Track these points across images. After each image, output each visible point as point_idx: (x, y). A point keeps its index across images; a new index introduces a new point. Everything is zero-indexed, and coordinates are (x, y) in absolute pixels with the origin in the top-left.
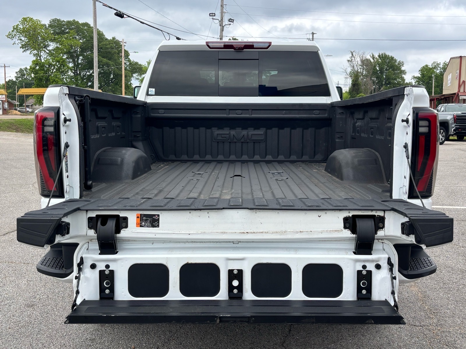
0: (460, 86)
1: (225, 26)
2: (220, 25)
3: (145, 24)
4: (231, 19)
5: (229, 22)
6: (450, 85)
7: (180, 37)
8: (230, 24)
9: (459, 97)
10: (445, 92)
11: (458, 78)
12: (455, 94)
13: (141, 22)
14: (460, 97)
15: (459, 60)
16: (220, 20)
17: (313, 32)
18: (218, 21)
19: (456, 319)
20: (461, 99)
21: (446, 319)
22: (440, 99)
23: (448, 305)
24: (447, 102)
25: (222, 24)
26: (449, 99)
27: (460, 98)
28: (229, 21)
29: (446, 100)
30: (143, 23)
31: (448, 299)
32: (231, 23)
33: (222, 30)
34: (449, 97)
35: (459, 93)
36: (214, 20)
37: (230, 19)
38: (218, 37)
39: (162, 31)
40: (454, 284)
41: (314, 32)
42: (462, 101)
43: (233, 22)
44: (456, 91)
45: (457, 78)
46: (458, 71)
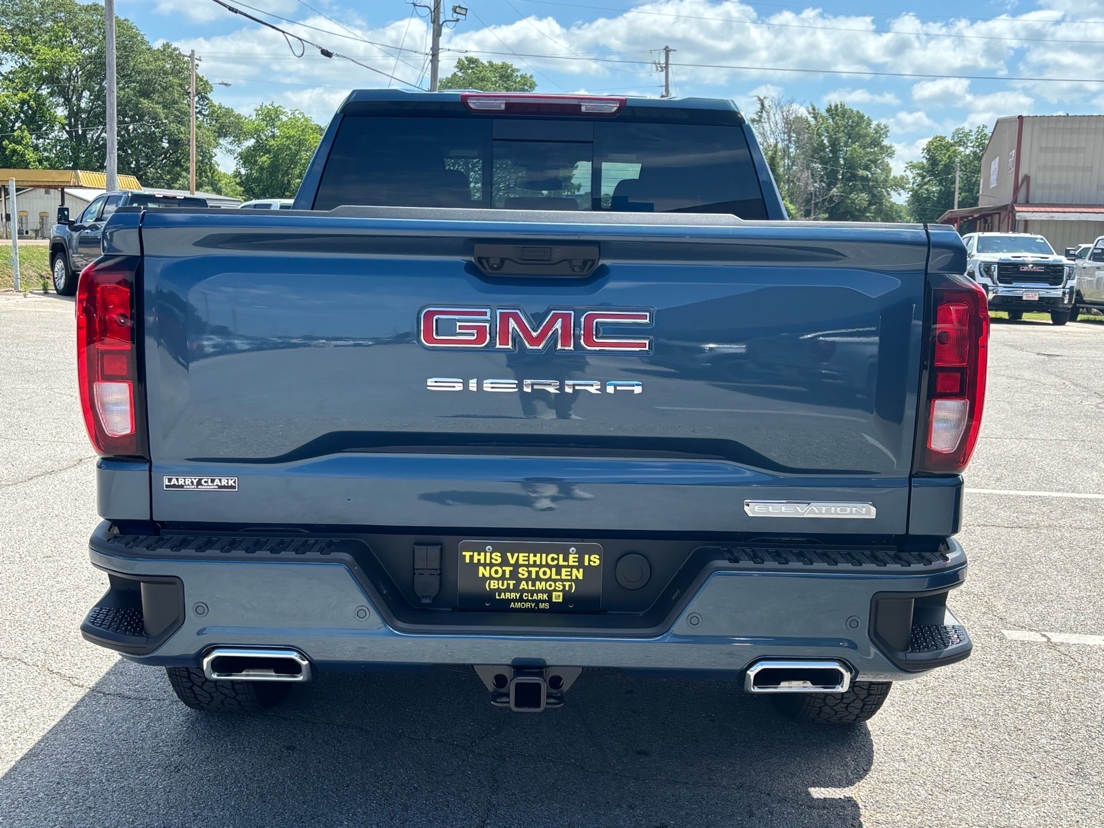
0: (1016, 189)
1: (444, 24)
2: (433, 22)
3: (241, 13)
4: (460, 7)
5: (456, 14)
6: (995, 185)
7: (329, 51)
8: (458, 20)
9: (1014, 216)
10: (983, 203)
11: (1013, 169)
12: (1005, 207)
13: (231, 9)
14: (1017, 214)
15: (1017, 125)
16: (433, 10)
17: (667, 47)
18: (429, 10)
19: (917, 787)
20: (1019, 221)
21: (891, 788)
22: (970, 218)
23: (903, 750)
24: (987, 225)
25: (439, 18)
26: (992, 220)
27: (1017, 218)
28: (455, 12)
29: (986, 222)
30: (236, 11)
31: (906, 734)
32: (459, 16)
33: (437, 34)
34: (991, 215)
35: (1014, 205)
36: (416, 7)
37: (456, 7)
38: (428, 51)
39: (283, 32)
40: (930, 692)
41: (670, 47)
42: (1021, 226)
43: (465, 15)
44: (1008, 200)
45: (1010, 169)
46: (1014, 151)
